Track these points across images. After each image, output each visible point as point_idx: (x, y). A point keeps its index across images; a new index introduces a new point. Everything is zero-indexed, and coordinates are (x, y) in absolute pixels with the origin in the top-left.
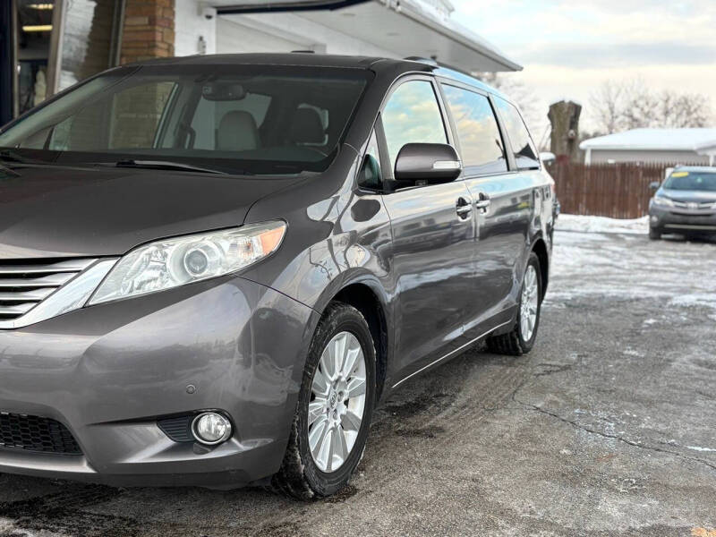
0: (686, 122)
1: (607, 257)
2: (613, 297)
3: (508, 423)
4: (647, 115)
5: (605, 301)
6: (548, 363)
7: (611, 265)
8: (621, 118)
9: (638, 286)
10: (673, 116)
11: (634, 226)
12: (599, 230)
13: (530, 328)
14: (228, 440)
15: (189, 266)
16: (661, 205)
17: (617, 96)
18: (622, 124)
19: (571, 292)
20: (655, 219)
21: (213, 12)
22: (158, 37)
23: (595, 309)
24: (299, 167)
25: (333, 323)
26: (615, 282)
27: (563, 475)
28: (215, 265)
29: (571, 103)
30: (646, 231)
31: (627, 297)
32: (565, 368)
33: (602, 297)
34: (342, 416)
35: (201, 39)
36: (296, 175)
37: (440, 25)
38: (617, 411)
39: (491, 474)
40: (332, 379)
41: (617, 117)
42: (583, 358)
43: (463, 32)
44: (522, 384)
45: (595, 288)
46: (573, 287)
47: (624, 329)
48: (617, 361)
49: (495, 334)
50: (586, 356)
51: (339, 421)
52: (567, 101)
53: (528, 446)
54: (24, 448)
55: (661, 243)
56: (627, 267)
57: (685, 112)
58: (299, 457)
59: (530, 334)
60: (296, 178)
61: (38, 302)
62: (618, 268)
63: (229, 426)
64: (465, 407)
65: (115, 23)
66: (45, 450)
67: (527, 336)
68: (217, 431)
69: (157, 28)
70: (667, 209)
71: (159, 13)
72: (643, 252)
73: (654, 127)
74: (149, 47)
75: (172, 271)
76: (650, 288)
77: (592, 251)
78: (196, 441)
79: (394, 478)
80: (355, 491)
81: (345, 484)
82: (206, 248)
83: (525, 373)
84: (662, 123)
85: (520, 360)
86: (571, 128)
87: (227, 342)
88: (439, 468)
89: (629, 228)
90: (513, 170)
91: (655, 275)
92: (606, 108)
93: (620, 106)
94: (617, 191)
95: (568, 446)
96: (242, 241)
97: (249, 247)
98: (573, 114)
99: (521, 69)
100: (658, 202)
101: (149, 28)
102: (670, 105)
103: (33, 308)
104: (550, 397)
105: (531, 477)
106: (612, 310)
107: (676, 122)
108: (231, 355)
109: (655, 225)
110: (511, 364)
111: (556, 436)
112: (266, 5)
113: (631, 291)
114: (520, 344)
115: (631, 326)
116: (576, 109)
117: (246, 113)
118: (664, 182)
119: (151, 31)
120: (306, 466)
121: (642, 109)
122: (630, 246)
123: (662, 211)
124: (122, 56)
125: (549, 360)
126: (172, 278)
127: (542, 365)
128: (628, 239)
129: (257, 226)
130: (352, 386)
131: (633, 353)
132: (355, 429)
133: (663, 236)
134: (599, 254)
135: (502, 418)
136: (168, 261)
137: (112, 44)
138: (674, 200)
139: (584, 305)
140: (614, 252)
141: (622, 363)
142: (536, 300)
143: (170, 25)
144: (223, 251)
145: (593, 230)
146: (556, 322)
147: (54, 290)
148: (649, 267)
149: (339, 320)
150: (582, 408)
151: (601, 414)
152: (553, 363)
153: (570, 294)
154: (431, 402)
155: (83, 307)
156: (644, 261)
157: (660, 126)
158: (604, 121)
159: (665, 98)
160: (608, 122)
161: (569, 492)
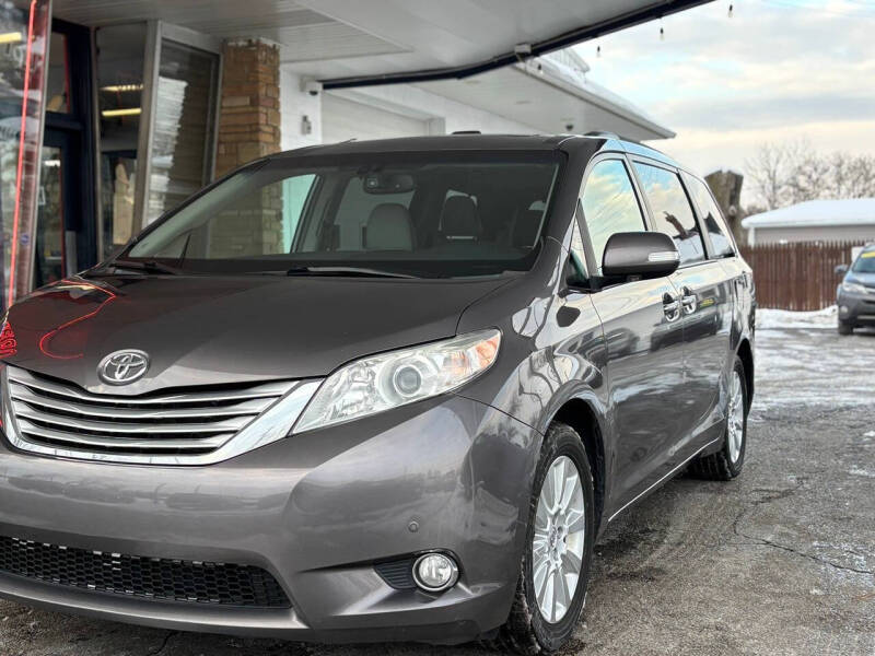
0: (864, 190)
1: (795, 358)
2: (816, 406)
3: (738, 561)
4: (815, 183)
5: (810, 411)
6: (764, 488)
7: (802, 368)
8: (784, 188)
9: (843, 392)
10: (849, 183)
11: (817, 320)
12: (774, 326)
13: (737, 448)
14: (455, 585)
15: (399, 385)
16: (852, 292)
17: (778, 162)
18: (786, 196)
19: (765, 402)
20: (845, 309)
21: (319, 87)
22: (262, 119)
23: (799, 421)
24: (497, 267)
25: (553, 446)
26: (813, 389)
27: (821, 619)
28: (430, 382)
29: (729, 172)
30: (835, 324)
31: (834, 405)
32: (786, 494)
33: (804, 407)
34: (563, 556)
35: (305, 119)
36: (498, 276)
37: (581, 90)
38: (863, 543)
39: (736, 621)
40: (553, 512)
41: (780, 187)
42: (804, 481)
43: (604, 95)
44: (740, 515)
45: (792, 396)
46: (766, 396)
47: (842, 445)
48: (845, 483)
49: (702, 456)
50: (807, 478)
51: (560, 562)
52: (725, 171)
53: (769, 586)
54: (221, 602)
55: (854, 339)
56: (822, 370)
57: (862, 177)
58: (526, 605)
59: (737, 453)
60: (498, 280)
61: (235, 432)
62: (813, 371)
63: (456, 569)
64: (679, 544)
65: (210, 105)
66: (245, 603)
67: (735, 456)
68: (439, 575)
69: (261, 109)
70: (858, 297)
71: (262, 91)
72: (835, 350)
73: (825, 197)
74: (251, 132)
75: (381, 391)
76: (859, 393)
77: (775, 352)
78: (418, 587)
79: (623, 630)
80: (583, 645)
81: (569, 638)
82: (418, 363)
83: (739, 501)
84: (835, 193)
85: (728, 487)
86: (731, 203)
87: (444, 473)
88: (673, 615)
89: (811, 322)
90: (712, 258)
91: (860, 378)
92: (764, 176)
93: (783, 175)
94: (793, 276)
95: (818, 586)
96: (456, 354)
97: (465, 361)
98: (732, 186)
99: (673, 135)
100: (847, 289)
101: (251, 109)
102: (844, 169)
103: (230, 439)
104: (778, 528)
105: (784, 622)
106: (821, 422)
107: (853, 190)
108: (450, 487)
109: (845, 318)
110: (720, 491)
111: (799, 573)
112: (381, 75)
113: (837, 398)
114: (729, 467)
115: (849, 440)
116: (737, 180)
117: (397, 205)
118: (852, 266)
119: (252, 112)
120: (534, 615)
121: (810, 177)
122: (819, 344)
123: (854, 300)
124: (220, 143)
125: (764, 484)
126: (382, 400)
127: (757, 490)
128: (812, 334)
129: (472, 336)
130: (570, 520)
131: (862, 472)
132: (576, 572)
133: (855, 330)
134: (784, 355)
135: (728, 555)
136: (376, 381)
137: (208, 130)
138: (867, 286)
139: (785, 417)
140: (801, 351)
141: (852, 485)
142: (741, 413)
143: (275, 105)
144: (436, 366)
145: (768, 326)
146: (759, 439)
147: (252, 418)
148: (848, 369)
149: (559, 442)
150: (820, 540)
151: (845, 546)
152: (771, 488)
153: (763, 405)
154: (638, 539)
155: (287, 437)
156: (842, 362)
157: (832, 196)
158: (763, 193)
159: (837, 162)
160: (768, 194)
161: (834, 638)
